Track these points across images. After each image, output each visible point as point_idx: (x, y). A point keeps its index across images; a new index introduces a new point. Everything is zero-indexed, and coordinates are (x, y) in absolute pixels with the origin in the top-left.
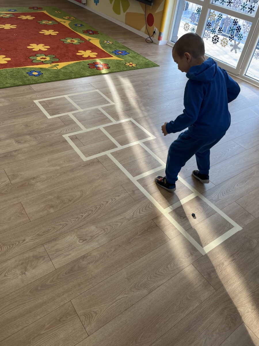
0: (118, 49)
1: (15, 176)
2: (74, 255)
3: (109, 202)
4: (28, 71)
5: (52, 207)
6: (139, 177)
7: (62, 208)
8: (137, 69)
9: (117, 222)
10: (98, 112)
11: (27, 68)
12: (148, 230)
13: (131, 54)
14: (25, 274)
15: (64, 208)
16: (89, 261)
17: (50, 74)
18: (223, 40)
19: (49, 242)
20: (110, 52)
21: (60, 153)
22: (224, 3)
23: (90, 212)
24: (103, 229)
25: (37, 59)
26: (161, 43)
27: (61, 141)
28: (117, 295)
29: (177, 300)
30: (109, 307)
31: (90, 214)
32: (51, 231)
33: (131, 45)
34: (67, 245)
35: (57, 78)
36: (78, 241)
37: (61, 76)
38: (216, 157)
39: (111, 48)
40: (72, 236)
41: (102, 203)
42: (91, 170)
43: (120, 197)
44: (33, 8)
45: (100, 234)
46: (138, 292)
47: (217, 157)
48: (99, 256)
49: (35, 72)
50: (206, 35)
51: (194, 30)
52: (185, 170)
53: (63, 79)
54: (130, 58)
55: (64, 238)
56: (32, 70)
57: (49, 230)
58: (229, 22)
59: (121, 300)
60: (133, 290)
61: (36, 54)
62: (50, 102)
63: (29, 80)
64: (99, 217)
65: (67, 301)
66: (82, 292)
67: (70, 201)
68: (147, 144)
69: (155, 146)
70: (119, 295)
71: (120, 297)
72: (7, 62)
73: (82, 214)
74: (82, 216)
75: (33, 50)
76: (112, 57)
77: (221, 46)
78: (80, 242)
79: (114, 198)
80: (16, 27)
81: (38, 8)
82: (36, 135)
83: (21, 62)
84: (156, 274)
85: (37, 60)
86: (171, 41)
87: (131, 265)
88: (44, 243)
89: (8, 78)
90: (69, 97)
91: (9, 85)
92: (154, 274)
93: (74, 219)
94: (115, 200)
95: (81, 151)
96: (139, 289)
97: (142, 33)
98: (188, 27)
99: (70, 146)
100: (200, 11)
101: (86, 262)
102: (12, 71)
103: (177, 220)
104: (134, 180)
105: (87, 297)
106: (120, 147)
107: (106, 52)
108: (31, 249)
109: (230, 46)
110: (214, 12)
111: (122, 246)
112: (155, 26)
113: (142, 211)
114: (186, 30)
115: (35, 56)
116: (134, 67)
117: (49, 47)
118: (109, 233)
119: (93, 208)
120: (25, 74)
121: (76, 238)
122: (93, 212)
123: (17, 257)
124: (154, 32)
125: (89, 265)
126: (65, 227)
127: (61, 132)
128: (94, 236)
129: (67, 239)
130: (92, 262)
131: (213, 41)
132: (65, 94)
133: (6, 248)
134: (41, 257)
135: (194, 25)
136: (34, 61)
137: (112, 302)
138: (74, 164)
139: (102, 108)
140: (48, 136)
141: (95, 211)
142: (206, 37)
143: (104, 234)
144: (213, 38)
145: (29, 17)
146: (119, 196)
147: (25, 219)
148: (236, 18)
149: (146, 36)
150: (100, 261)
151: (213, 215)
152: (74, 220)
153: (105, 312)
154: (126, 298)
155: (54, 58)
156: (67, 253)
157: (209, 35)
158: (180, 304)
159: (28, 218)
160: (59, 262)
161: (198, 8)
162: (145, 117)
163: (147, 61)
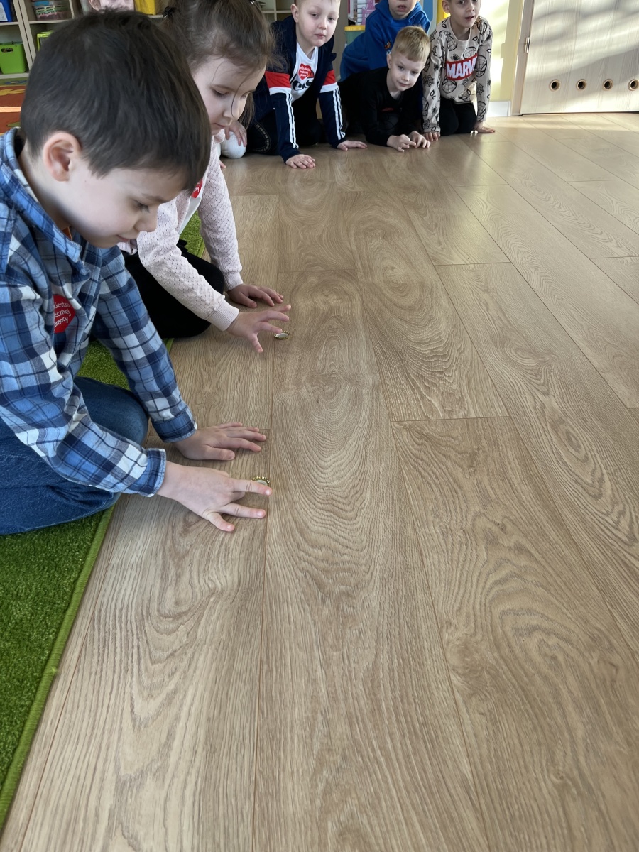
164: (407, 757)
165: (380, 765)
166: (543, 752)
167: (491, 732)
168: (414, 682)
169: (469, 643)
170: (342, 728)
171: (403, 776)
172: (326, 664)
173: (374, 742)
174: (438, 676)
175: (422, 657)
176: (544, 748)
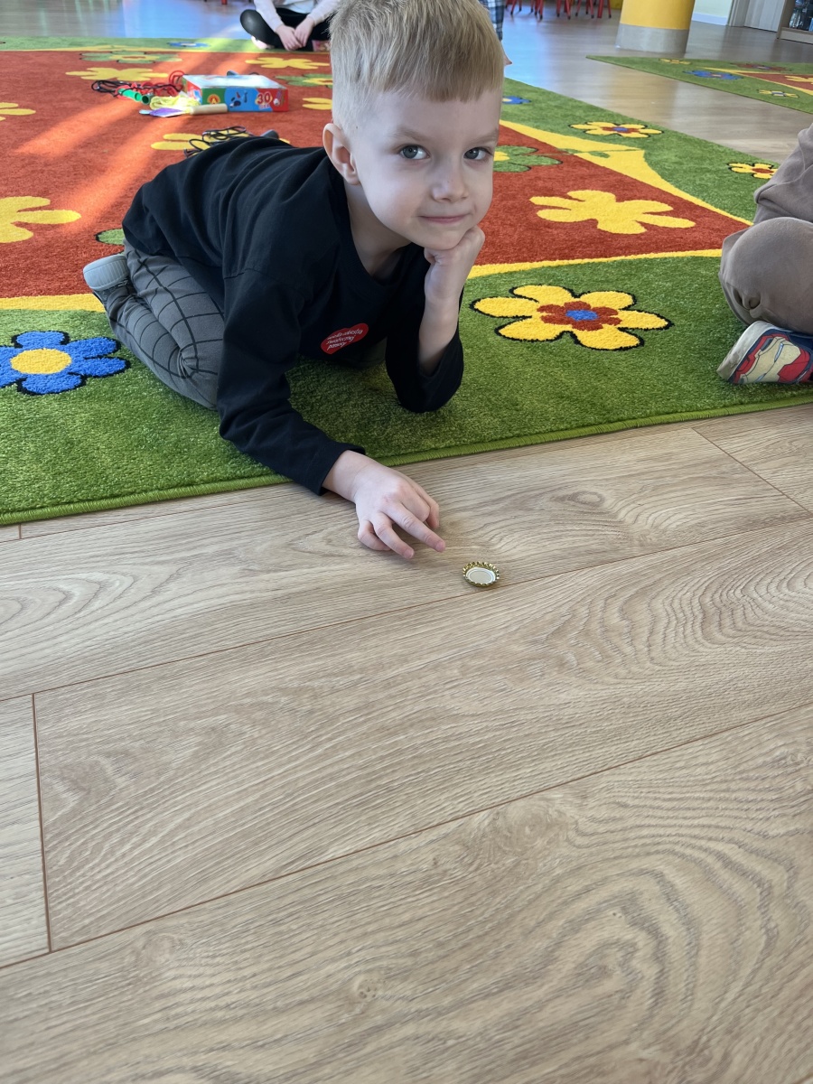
164: (332, 777)
165: (312, 749)
166: (401, 961)
167: (408, 879)
168: (452, 766)
169: (561, 828)
170: (350, 701)
171: (304, 777)
172: (436, 667)
173: (341, 738)
174: (476, 795)
175: (502, 770)
176: (409, 962)
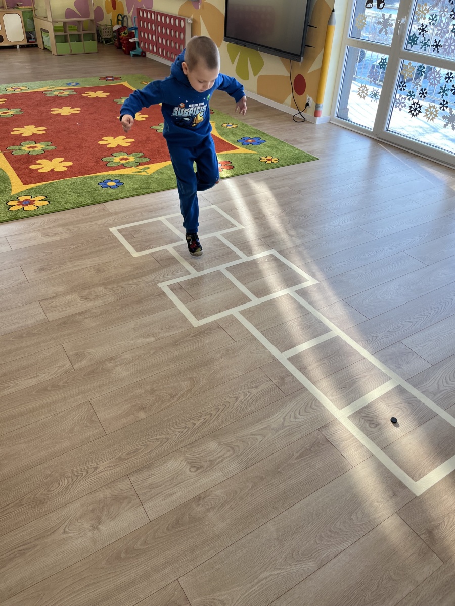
0: (246, 136)
1: (80, 356)
2: (181, 494)
3: (240, 400)
4: (100, 181)
5: (142, 408)
6: (291, 353)
7: (159, 410)
8: (281, 166)
9: (254, 435)
10: (216, 243)
11: (98, 176)
12: (312, 449)
13: (268, 143)
14: (97, 530)
15: (162, 410)
16: (207, 507)
17: (136, 184)
18: (429, 110)
19: (139, 470)
20: (234, 142)
21: (154, 315)
22: (428, 48)
23: (208, 417)
24: (231, 447)
25: (114, 161)
26: (319, 120)
27: (156, 294)
28: (261, 571)
29: (371, 580)
30: (246, 592)
31: (206, 421)
32: (140, 451)
33: (267, 127)
34: (168, 476)
35: (146, 189)
36: (188, 469)
37: (154, 186)
38: (430, 313)
39: (234, 134)
40: (177, 460)
41: (228, 400)
42: (207, 341)
43: (260, 389)
44: (106, 78)
45: (227, 457)
46: (299, 565)
47: (432, 314)
48: (225, 496)
49: (112, 181)
50: (397, 103)
51: (377, 95)
52: (374, 338)
53: (157, 190)
54: (267, 149)
55: (164, 463)
56: (107, 178)
57: (137, 450)
58: (437, 77)
59: (268, 579)
60: (288, 561)
61: (111, 152)
62: (136, 230)
63: (101, 195)
64: (223, 426)
65: (171, 579)
66: (198, 564)
67: (172, 397)
68: (303, 293)
69: (316, 297)
70: (263, 571)
71: (267, 574)
72: (66, 169)
73: (193, 421)
74: (194, 424)
75: (108, 146)
76: (237, 149)
77: (425, 119)
78: (192, 472)
79: (248, 390)
80: (79, 112)
81: (114, 79)
82: (113, 286)
83: (89, 167)
84: (330, 531)
85: (114, 163)
86: (337, 117)
87: (284, 513)
88: (130, 474)
89: (69, 195)
90: (167, 219)
91: (70, 205)
92: (327, 532)
93: (179, 430)
94: (251, 394)
95: (190, 310)
96: (300, 561)
97: (286, 107)
98: (365, 92)
99: (171, 302)
100: (385, 63)
101: (202, 508)
102: (74, 183)
103: (363, 429)
104: (283, 357)
105: (207, 573)
106: (255, 301)
107: (227, 141)
108: (107, 483)
109: (442, 118)
110: (410, 63)
111: (265, 478)
112: (307, 95)
113: (299, 414)
114: (363, 96)
115: (111, 155)
116: (275, 164)
117: (134, 140)
118: (241, 454)
119: (212, 409)
120: (95, 186)
121: (184, 463)
122: (213, 416)
123: (85, 497)
124: (307, 104)
125: (208, 513)
126: (165, 444)
127: (156, 280)
128: (216, 459)
129: (169, 466)
130: (213, 508)
131: (411, 111)
132: (161, 216)
133: (66, 482)
134: (126, 498)
135: (375, 88)
136: (109, 165)
137: (253, 583)
138: (178, 332)
139: (223, 235)
140: (134, 286)
141: (217, 415)
142: (398, 105)
143: (233, 456)
144: (411, 107)
145: (100, 94)
146: (256, 387)
147: (97, 431)
148: (450, 71)
149: (294, 112)
150: (228, 507)
151: (430, 421)
152: (179, 432)
153: (241, 602)
154: (277, 577)
155: (141, 157)
156: (168, 490)
157: (404, 102)
158: (377, 589)
159: (102, 428)
160: (157, 507)
161: (382, 59)
162: (296, 247)
163: (297, 151)
